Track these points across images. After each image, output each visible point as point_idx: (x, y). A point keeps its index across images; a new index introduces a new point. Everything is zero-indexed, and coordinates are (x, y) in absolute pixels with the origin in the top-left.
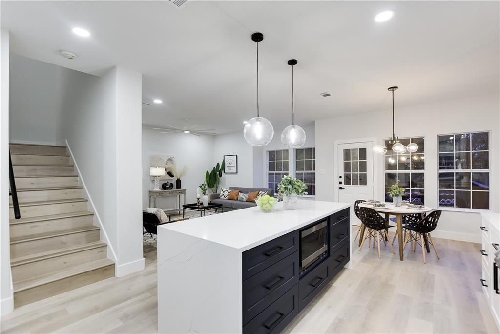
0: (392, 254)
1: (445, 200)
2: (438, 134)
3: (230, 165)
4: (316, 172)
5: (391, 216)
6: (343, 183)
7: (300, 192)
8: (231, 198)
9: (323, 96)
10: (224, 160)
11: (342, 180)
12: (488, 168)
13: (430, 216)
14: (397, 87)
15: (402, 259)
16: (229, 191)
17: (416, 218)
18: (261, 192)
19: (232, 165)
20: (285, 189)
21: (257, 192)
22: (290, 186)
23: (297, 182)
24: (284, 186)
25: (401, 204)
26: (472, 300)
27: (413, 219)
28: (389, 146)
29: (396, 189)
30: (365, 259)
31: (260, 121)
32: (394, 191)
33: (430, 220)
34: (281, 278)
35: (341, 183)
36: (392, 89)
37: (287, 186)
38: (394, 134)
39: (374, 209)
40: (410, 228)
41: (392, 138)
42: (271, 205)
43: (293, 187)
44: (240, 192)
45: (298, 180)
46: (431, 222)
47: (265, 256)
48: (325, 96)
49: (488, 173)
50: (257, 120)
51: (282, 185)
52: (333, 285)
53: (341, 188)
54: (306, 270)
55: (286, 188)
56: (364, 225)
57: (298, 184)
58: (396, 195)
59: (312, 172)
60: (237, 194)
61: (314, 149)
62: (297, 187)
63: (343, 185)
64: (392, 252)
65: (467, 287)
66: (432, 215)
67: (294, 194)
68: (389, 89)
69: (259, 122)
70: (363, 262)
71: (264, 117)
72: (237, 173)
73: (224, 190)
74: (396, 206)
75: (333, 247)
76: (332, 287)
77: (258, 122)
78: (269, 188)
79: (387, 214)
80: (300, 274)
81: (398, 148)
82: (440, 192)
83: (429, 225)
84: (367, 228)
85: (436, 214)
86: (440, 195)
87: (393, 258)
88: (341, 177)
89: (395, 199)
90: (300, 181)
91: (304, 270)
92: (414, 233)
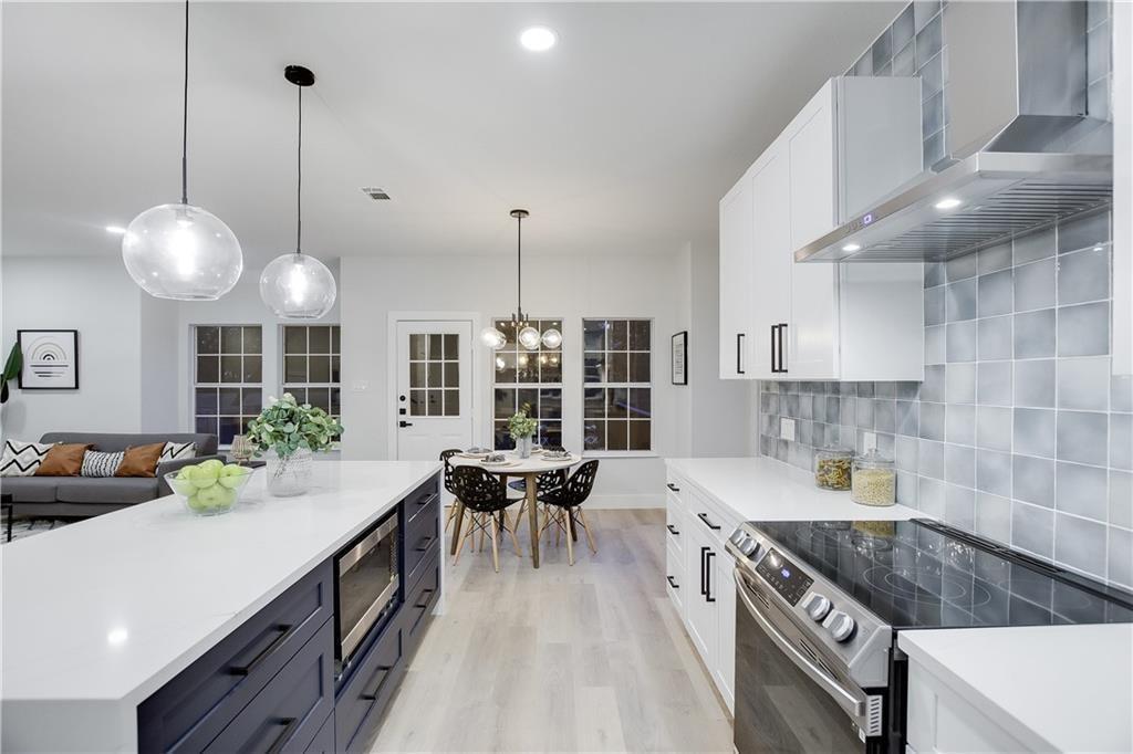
0: (518, 558)
1: (593, 437)
2: (584, 316)
3: (46, 362)
4: (341, 385)
5: (510, 479)
6: (408, 411)
7: (323, 442)
8: (53, 472)
9: (371, 199)
10: (19, 344)
11: (407, 405)
12: (649, 381)
13: (578, 472)
14: (526, 212)
15: (536, 565)
16: (42, 448)
17: (552, 476)
18: (170, 445)
19: (52, 362)
20: (276, 438)
21: (157, 446)
22: (290, 428)
23: (313, 415)
24: (271, 429)
25: (530, 451)
26: (653, 615)
27: (548, 479)
28: (509, 332)
29: (523, 423)
30: (470, 583)
31: (191, 219)
32: (519, 426)
33: (579, 480)
34: (285, 722)
35: (403, 412)
36: (517, 214)
37: (280, 429)
38: (520, 309)
39: (485, 468)
40: (548, 499)
41: (517, 316)
42: (228, 489)
43: (300, 429)
44: (90, 448)
45: (317, 409)
46: (581, 484)
47: (230, 677)
48: (376, 196)
49: (649, 389)
50: (181, 214)
51: (266, 425)
52: (411, 669)
53: (403, 424)
54: (350, 664)
55: (278, 435)
56: (461, 504)
57: (318, 420)
58: (523, 435)
59: (331, 385)
60: (78, 456)
61: (337, 329)
62: (313, 430)
63: (407, 418)
64: (516, 554)
65: (643, 593)
66: (582, 470)
67: (303, 450)
68: (513, 212)
69: (190, 223)
70: (466, 590)
71: (207, 209)
72: (77, 387)
73: (17, 445)
74: (523, 457)
75: (409, 575)
76: (407, 676)
77: (184, 224)
78: (199, 430)
79: (504, 475)
80: (336, 679)
81: (530, 338)
82: (586, 423)
83: (579, 490)
84: (468, 511)
85: (590, 469)
86: (586, 430)
87: (521, 567)
88: (403, 398)
89: (519, 443)
90: (322, 412)
91: (345, 666)
92: (553, 508)
